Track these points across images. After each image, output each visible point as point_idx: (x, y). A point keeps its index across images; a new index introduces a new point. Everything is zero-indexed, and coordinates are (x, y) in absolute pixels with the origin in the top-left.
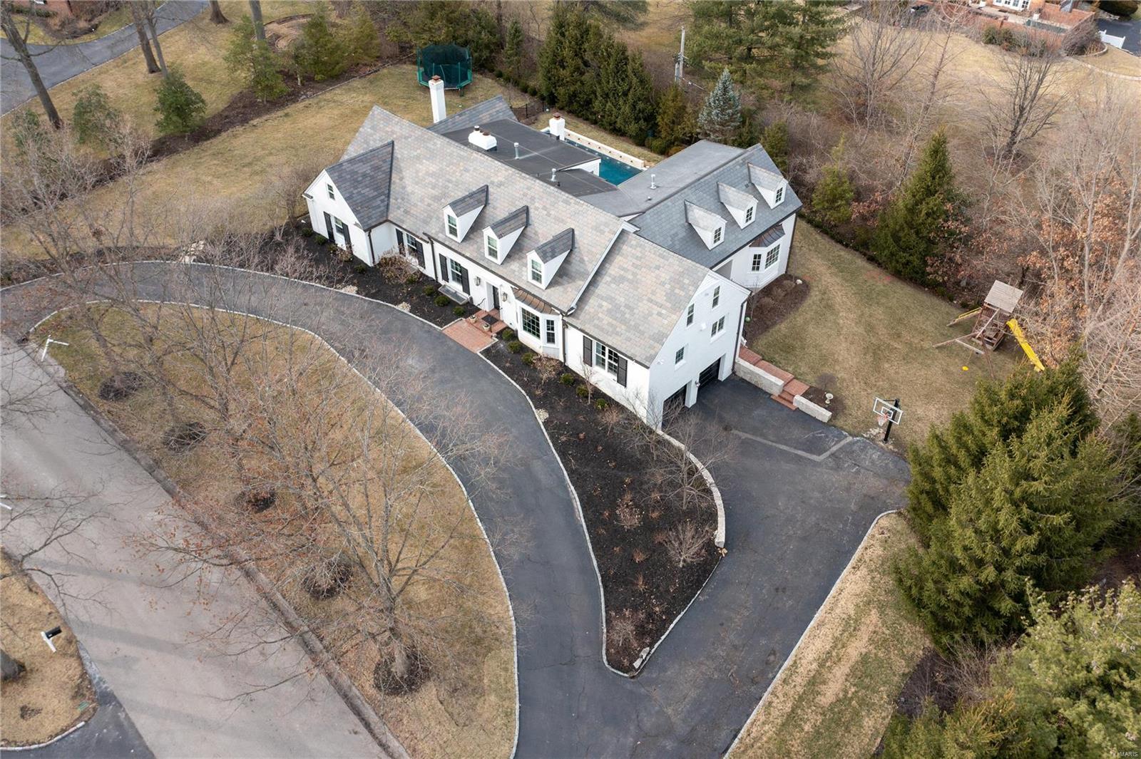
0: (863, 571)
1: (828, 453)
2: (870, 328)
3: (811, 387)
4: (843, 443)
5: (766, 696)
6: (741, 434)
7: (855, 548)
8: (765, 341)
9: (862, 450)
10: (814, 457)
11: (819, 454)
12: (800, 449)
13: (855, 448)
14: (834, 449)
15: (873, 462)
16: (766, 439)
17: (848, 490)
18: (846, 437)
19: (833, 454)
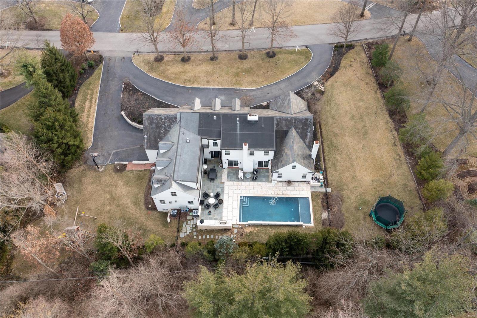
0: (90, 129)
1: (112, 155)
2: (118, 206)
3: (126, 170)
4: (110, 160)
5: (98, 94)
6: (137, 147)
7: (94, 133)
8: (147, 176)
9: (103, 161)
10: (115, 151)
11: (114, 153)
12: (119, 151)
13: (105, 161)
14: (111, 157)
15: (99, 159)
16: (130, 149)
17: (102, 147)
18: (110, 163)
19: (111, 155)
